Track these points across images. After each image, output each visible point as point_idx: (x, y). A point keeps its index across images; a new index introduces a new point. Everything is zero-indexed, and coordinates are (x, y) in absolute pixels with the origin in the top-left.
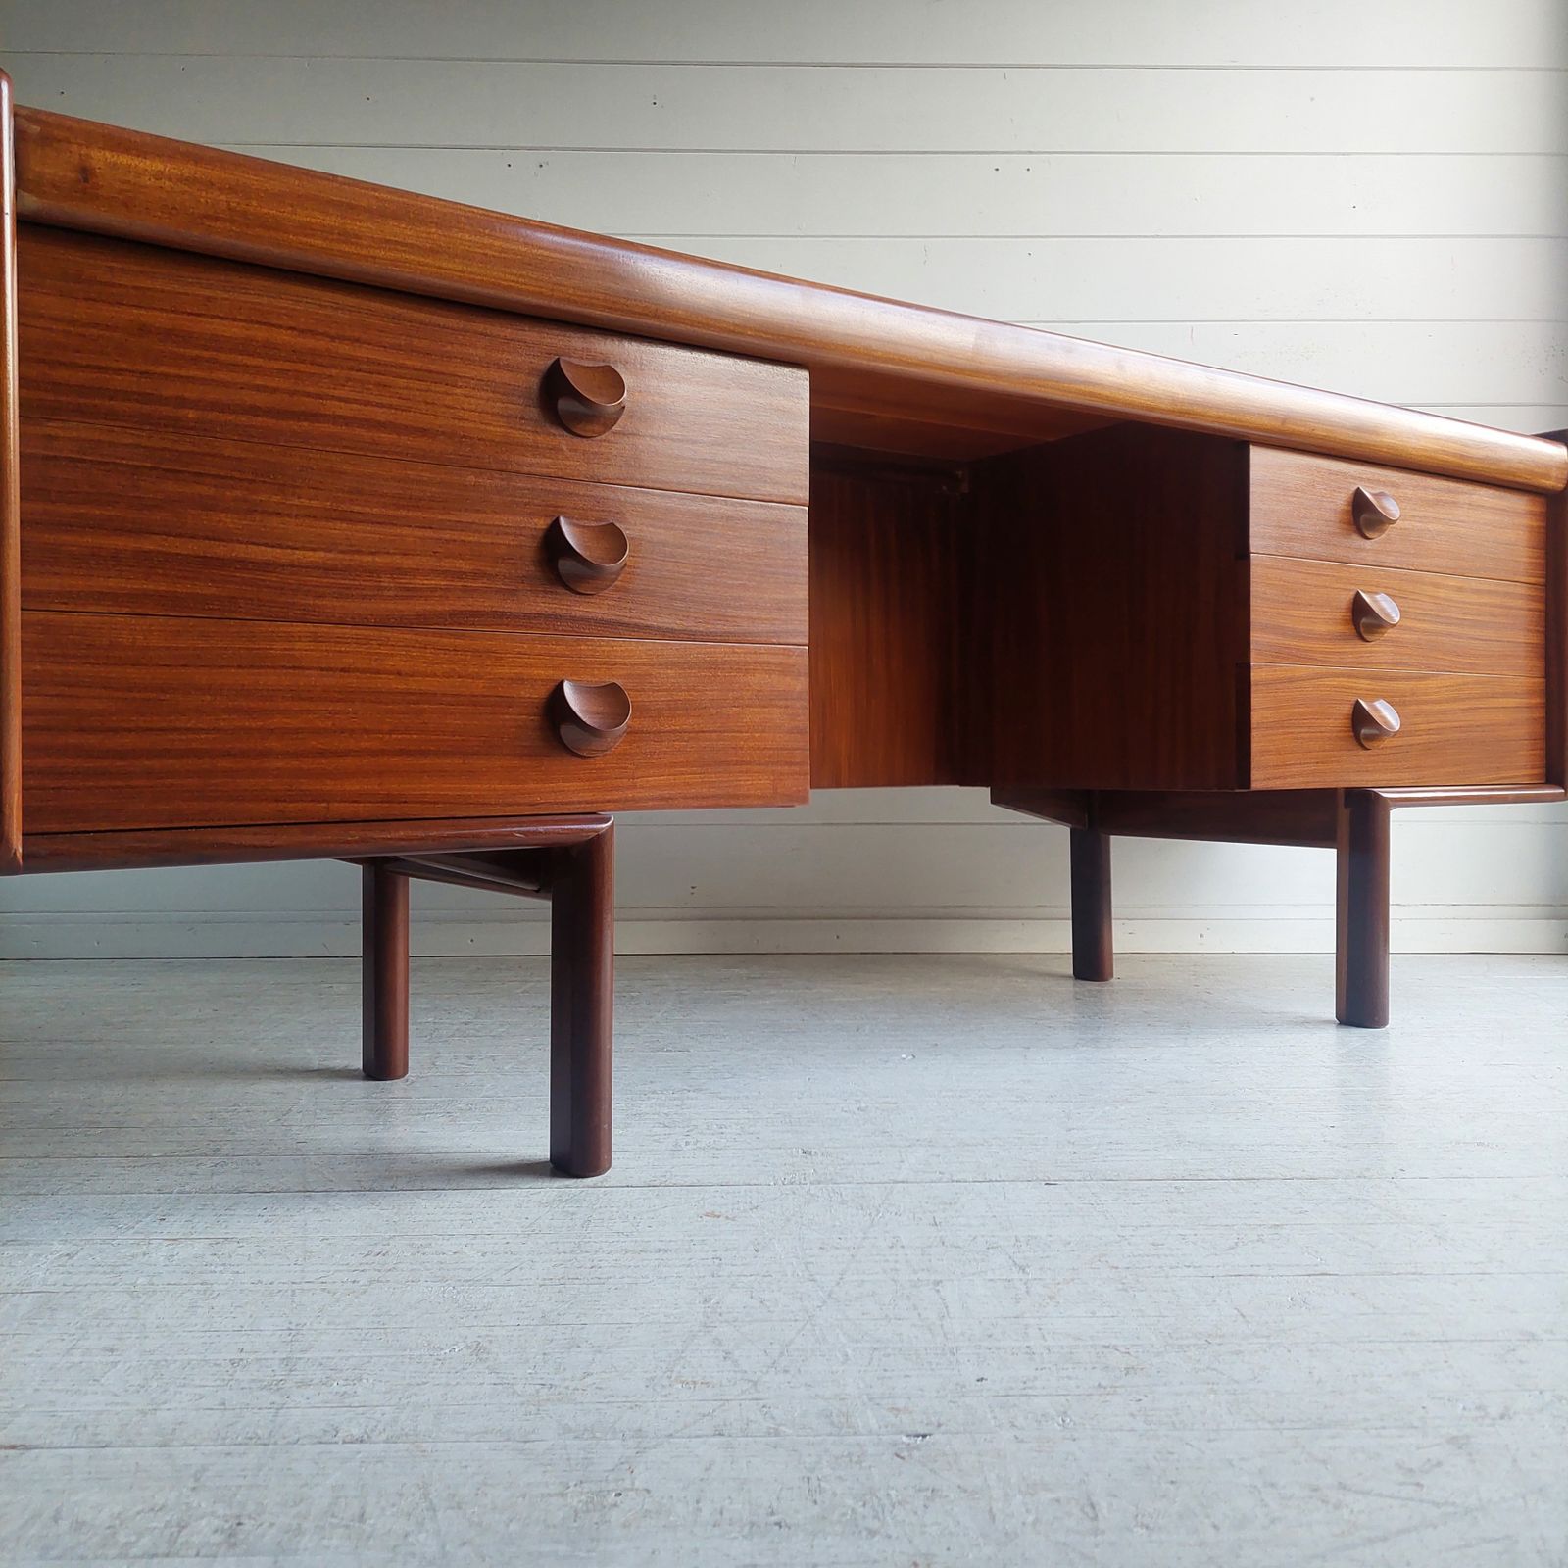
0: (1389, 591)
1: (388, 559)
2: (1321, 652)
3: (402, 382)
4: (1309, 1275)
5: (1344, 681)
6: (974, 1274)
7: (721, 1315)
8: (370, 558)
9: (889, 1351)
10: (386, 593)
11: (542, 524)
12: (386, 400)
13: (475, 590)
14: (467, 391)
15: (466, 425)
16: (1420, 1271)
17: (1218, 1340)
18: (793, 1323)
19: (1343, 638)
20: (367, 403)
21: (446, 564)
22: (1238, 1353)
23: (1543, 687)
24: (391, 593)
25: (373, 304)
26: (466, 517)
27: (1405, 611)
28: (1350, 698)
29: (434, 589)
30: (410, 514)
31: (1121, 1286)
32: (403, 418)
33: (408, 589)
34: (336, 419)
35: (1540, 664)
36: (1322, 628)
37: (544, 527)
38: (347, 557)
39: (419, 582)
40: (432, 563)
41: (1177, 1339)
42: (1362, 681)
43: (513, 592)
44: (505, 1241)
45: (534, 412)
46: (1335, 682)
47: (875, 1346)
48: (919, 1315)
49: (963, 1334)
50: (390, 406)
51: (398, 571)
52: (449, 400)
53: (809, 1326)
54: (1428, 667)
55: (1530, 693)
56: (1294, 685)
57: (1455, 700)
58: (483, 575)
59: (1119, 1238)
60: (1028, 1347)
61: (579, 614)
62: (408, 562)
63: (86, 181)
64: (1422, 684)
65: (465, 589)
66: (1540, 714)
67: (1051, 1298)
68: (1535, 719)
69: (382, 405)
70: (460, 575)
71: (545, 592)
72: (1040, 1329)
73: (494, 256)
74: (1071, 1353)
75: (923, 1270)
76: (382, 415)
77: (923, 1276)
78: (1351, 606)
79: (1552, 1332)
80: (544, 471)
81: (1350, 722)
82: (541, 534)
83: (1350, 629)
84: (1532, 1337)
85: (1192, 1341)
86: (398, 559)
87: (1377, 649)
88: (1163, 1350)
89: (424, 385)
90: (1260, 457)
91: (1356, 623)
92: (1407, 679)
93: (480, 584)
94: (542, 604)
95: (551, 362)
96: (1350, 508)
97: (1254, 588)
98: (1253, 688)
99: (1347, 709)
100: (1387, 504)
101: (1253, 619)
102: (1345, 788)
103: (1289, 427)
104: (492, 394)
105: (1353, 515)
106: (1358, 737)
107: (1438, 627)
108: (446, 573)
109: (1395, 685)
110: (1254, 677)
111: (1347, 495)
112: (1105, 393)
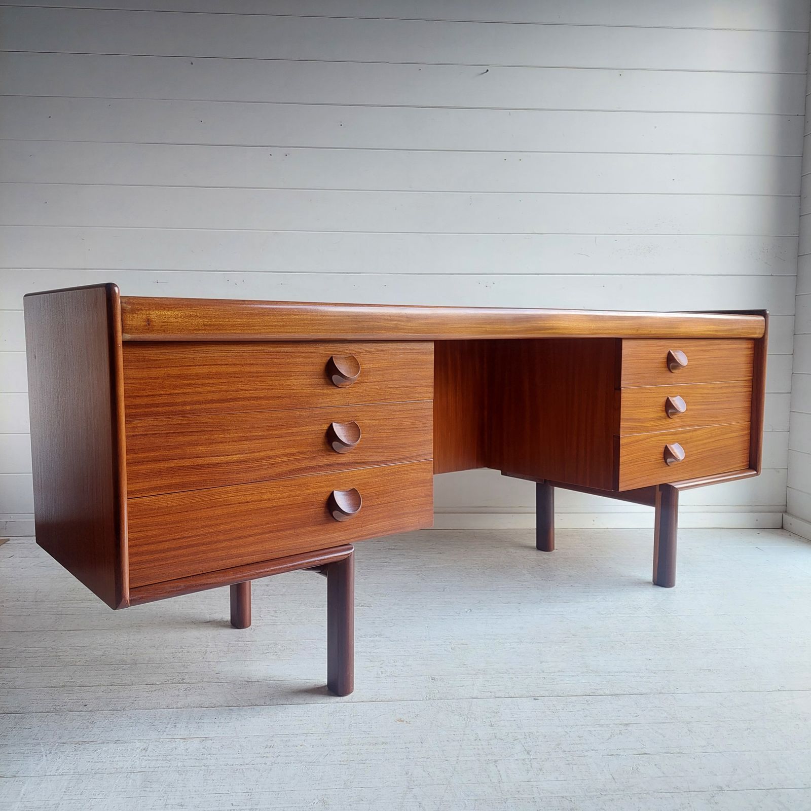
0: (682, 394)
1: (265, 453)
2: (649, 426)
3: (270, 378)
4: (639, 754)
5: (660, 438)
6: (509, 756)
7: (414, 782)
8: (258, 454)
9: (481, 801)
10: (264, 467)
11: (326, 427)
12: (263, 387)
13: (299, 460)
14: (296, 377)
15: (295, 391)
16: (681, 751)
17: (605, 793)
18: (442, 786)
19: (661, 418)
20: (256, 390)
21: (287, 451)
22: (612, 800)
23: (749, 426)
24: (266, 467)
25: (258, 348)
26: (295, 430)
27: (688, 402)
28: (663, 445)
29: (282, 462)
30: (273, 433)
31: (567, 762)
32: (269, 393)
33: (273, 464)
34: (244, 399)
35: (748, 415)
36: (651, 416)
38: (249, 455)
39: (276, 460)
40: (282, 451)
41: (589, 792)
42: (669, 436)
43: (313, 458)
44: (319, 738)
45: (322, 381)
46: (656, 439)
47: (476, 798)
48: (491, 780)
49: (508, 791)
50: (265, 389)
51: (270, 457)
52: (288, 383)
53: (449, 788)
54: (698, 425)
55: (743, 430)
56: (638, 443)
57: (709, 438)
58: (302, 453)
59: (565, 733)
60: (534, 798)
61: (340, 462)
62: (272, 453)
63: (149, 324)
64: (696, 433)
65: (295, 460)
66: (747, 438)
67: (541, 770)
68: (745, 441)
69: (261, 390)
70: (293, 454)
71: (327, 455)
72: (537, 788)
73: (308, 323)
74: (550, 801)
75: (489, 754)
76: (262, 394)
77: (490, 757)
78: (665, 404)
79: (728, 786)
80: (327, 405)
81: (663, 455)
82: (325, 431)
83: (664, 414)
84: (721, 789)
85: (595, 793)
86: (268, 452)
87: (675, 420)
88: (584, 799)
89: (278, 378)
90: (625, 344)
91: (667, 412)
92: (689, 432)
93: (301, 456)
94: (325, 460)
95: (329, 358)
96: (666, 360)
97: (622, 403)
98: (621, 447)
99: (662, 450)
100: (681, 358)
101: (622, 416)
102: (660, 485)
103: (639, 332)
104: (306, 377)
105: (667, 363)
106: (666, 462)
107: (703, 407)
108: (287, 455)
109: (683, 435)
110: (621, 442)
111: (665, 355)
112: (560, 331)
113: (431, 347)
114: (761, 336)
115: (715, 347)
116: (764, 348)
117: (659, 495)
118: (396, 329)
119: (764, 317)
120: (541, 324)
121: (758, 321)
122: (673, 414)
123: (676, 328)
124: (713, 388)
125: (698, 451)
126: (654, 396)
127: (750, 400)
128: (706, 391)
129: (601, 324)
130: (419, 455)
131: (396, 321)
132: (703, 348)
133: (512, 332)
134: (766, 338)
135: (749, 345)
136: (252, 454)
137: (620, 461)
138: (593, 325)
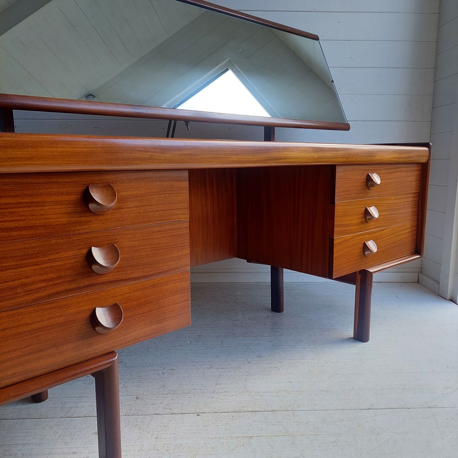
0: (375, 205)
1: (19, 281)
2: (354, 229)
3: (20, 210)
5: (361, 237)
8: (12, 283)
10: (20, 295)
11: (85, 251)
12: (14, 218)
13: (58, 284)
14: (50, 207)
15: (50, 220)
19: (362, 223)
20: (6, 221)
21: (45, 277)
23: (416, 224)
24: (22, 294)
25: (5, 180)
26: (52, 257)
27: (380, 210)
28: (363, 242)
29: (40, 288)
30: (28, 261)
32: (21, 224)
33: (29, 291)
35: (416, 217)
36: (355, 222)
37: (86, 252)
39: (33, 287)
40: (40, 278)
42: (366, 235)
43: (73, 281)
45: (79, 209)
46: (358, 238)
50: (16, 220)
51: (26, 285)
52: (42, 212)
54: (385, 226)
55: (412, 227)
56: (346, 242)
57: (392, 235)
58: (61, 277)
61: (101, 281)
62: (28, 281)
64: (383, 232)
65: (54, 285)
66: (415, 232)
68: (413, 235)
69: (12, 221)
70: (51, 280)
71: (88, 277)
73: (57, 155)
76: (13, 225)
78: (364, 212)
80: (85, 231)
81: (362, 249)
82: (84, 255)
83: (363, 220)
86: (24, 280)
87: (371, 224)
89: (30, 209)
90: (338, 170)
91: (365, 218)
92: (379, 231)
93: (60, 281)
94: (86, 282)
95: (85, 188)
96: (365, 180)
97: (336, 214)
98: (334, 246)
99: (362, 245)
100: (376, 179)
101: (335, 223)
102: (359, 271)
103: (349, 160)
104: (61, 206)
105: (366, 183)
106: (364, 254)
107: (389, 213)
108: (44, 281)
109: (375, 234)
110: (335, 242)
111: (364, 177)
112: (292, 161)
113: (186, 174)
114: (426, 161)
115: (398, 170)
116: (427, 170)
117: (359, 277)
118: (151, 160)
119: (429, 148)
120: (276, 154)
121: (425, 151)
122: (370, 219)
123: (374, 156)
124: (395, 199)
125: (385, 244)
126: (357, 207)
127: (417, 206)
128: (390, 202)
129: (321, 155)
130: (178, 268)
131: (150, 152)
132: (390, 171)
133: (255, 162)
134: (429, 163)
135: (418, 168)
136: (6, 284)
137: (334, 257)
138: (316, 155)
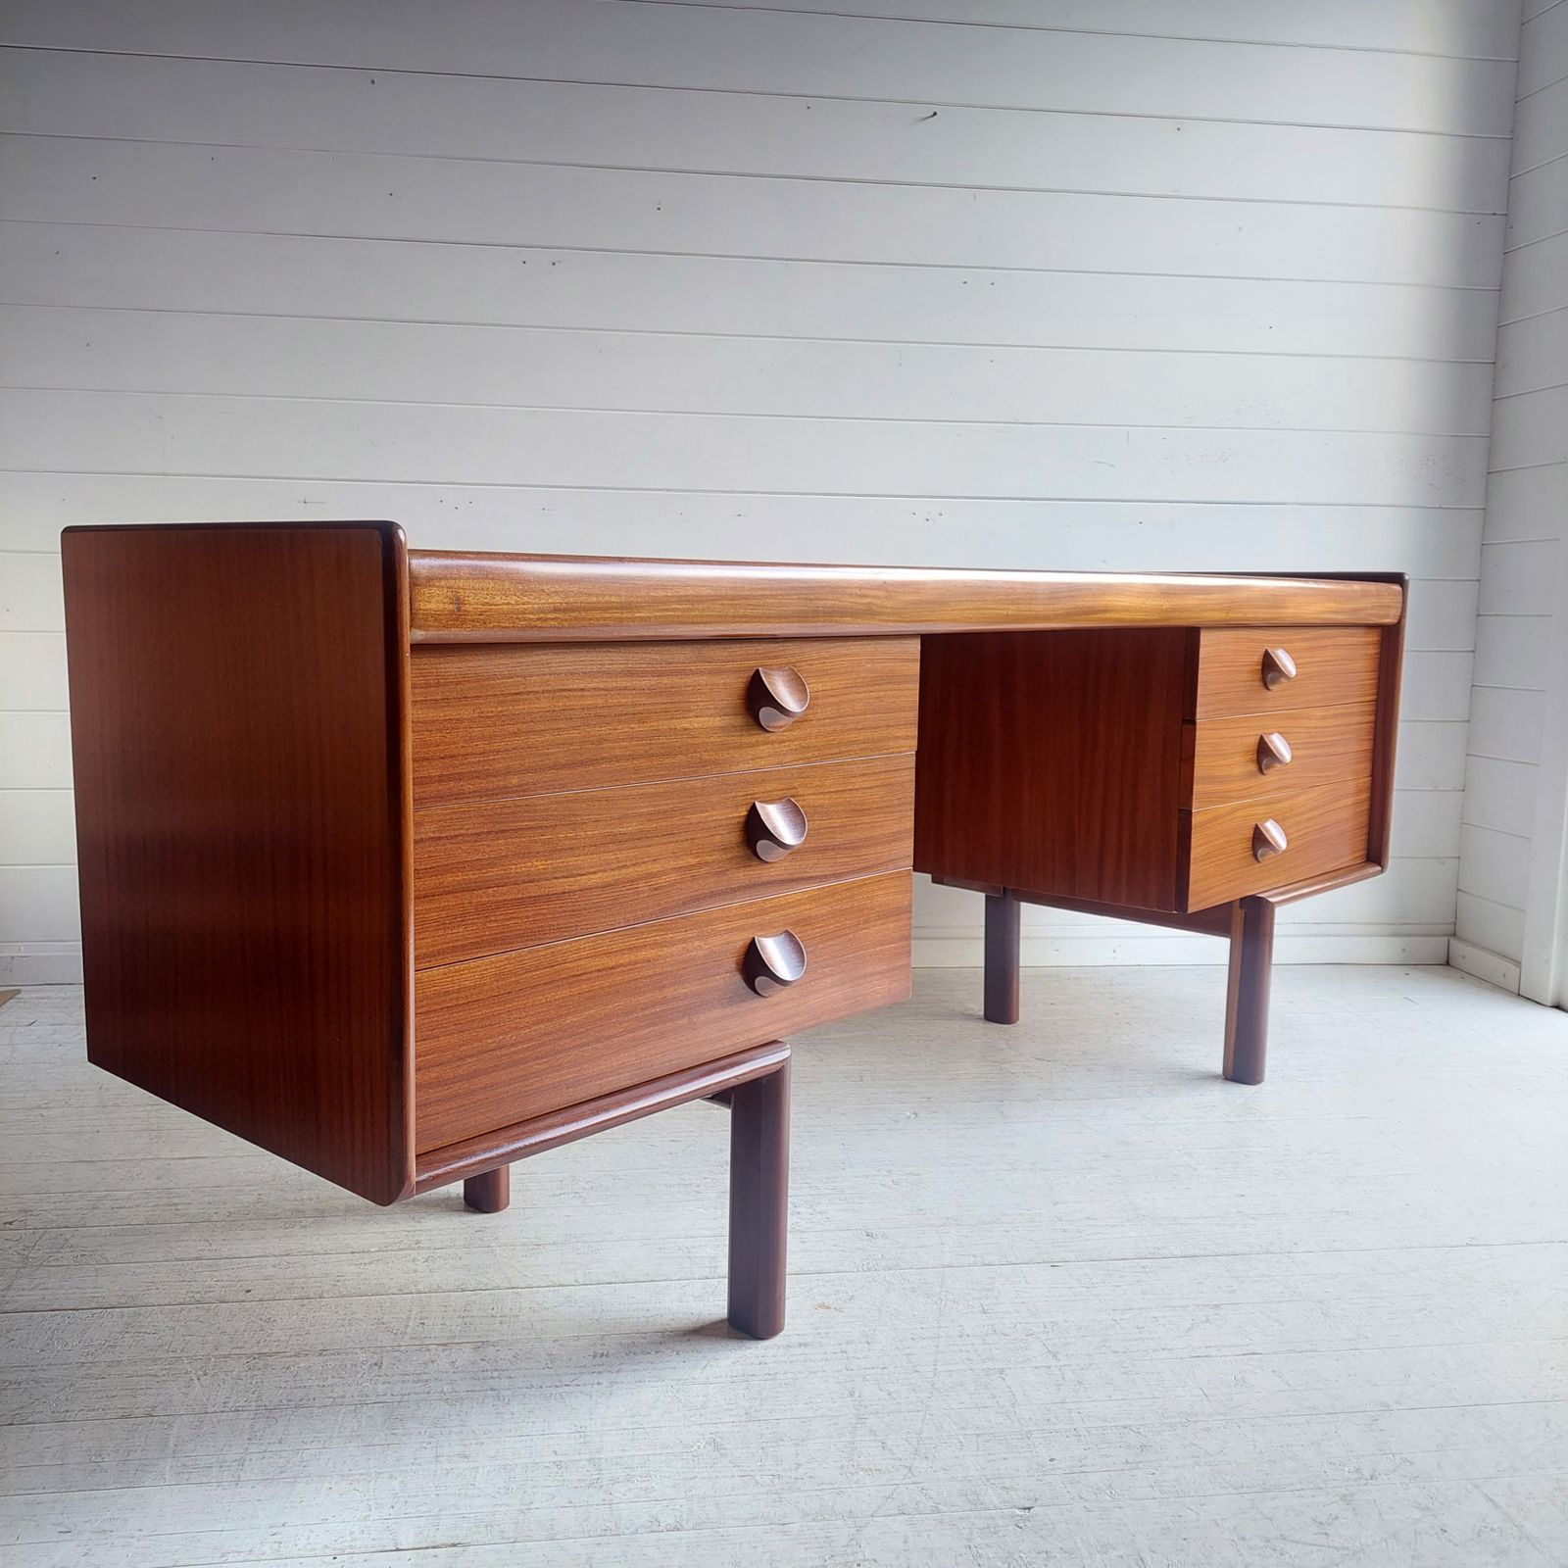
0: (1283, 729)
1: (643, 867)
2: (1236, 790)
5: (1250, 811)
8: (633, 869)
10: (641, 896)
11: (744, 811)
13: (698, 878)
14: (697, 713)
19: (1249, 775)
21: (681, 861)
23: (1368, 785)
24: (645, 895)
26: (695, 818)
27: (1294, 744)
28: (1252, 824)
29: (672, 885)
33: (656, 889)
34: (610, 759)
35: (1369, 765)
36: (1236, 771)
38: (616, 873)
39: (663, 881)
40: (672, 863)
42: (1262, 807)
43: (724, 873)
45: (740, 720)
46: (1243, 812)
51: (651, 875)
52: (685, 724)
54: (1301, 786)
55: (1361, 792)
56: (1217, 822)
57: (1315, 808)
58: (704, 864)
61: (766, 879)
62: (656, 866)
63: (459, 609)
64: (1296, 801)
65: (694, 879)
66: (1366, 806)
68: (1363, 812)
70: (690, 868)
73: (728, 605)
78: (1258, 747)
81: (1252, 841)
82: (743, 820)
83: (1253, 767)
86: (650, 865)
87: (1272, 776)
90: (1206, 639)
91: (1259, 762)
92: (1287, 799)
93: (704, 872)
94: (743, 878)
95: (752, 673)
96: (1260, 667)
97: (1197, 748)
98: (1193, 831)
99: (1250, 833)
100: (1286, 661)
101: (1196, 774)
102: (1242, 899)
103: (1232, 615)
104: (714, 711)
105: (1263, 674)
106: (1255, 855)
107: (1310, 752)
108: (680, 869)
109: (1279, 806)
110: (1194, 821)
111: (1258, 657)
112: (1118, 616)
113: (917, 646)
114: (1396, 621)
115: (1330, 642)
116: (1398, 642)
117: (1239, 915)
119: (1402, 586)
120: (1090, 602)
121: (1393, 594)
122: (1269, 763)
123: (1282, 608)
124: (1324, 717)
125: (1301, 833)
126: (1243, 734)
127: (1371, 737)
128: (1313, 723)
130: (892, 860)
131: (869, 596)
132: (1313, 644)
134: (1402, 624)
135: (1373, 637)
136: (623, 872)
137: (1192, 857)
138: (1165, 603)
